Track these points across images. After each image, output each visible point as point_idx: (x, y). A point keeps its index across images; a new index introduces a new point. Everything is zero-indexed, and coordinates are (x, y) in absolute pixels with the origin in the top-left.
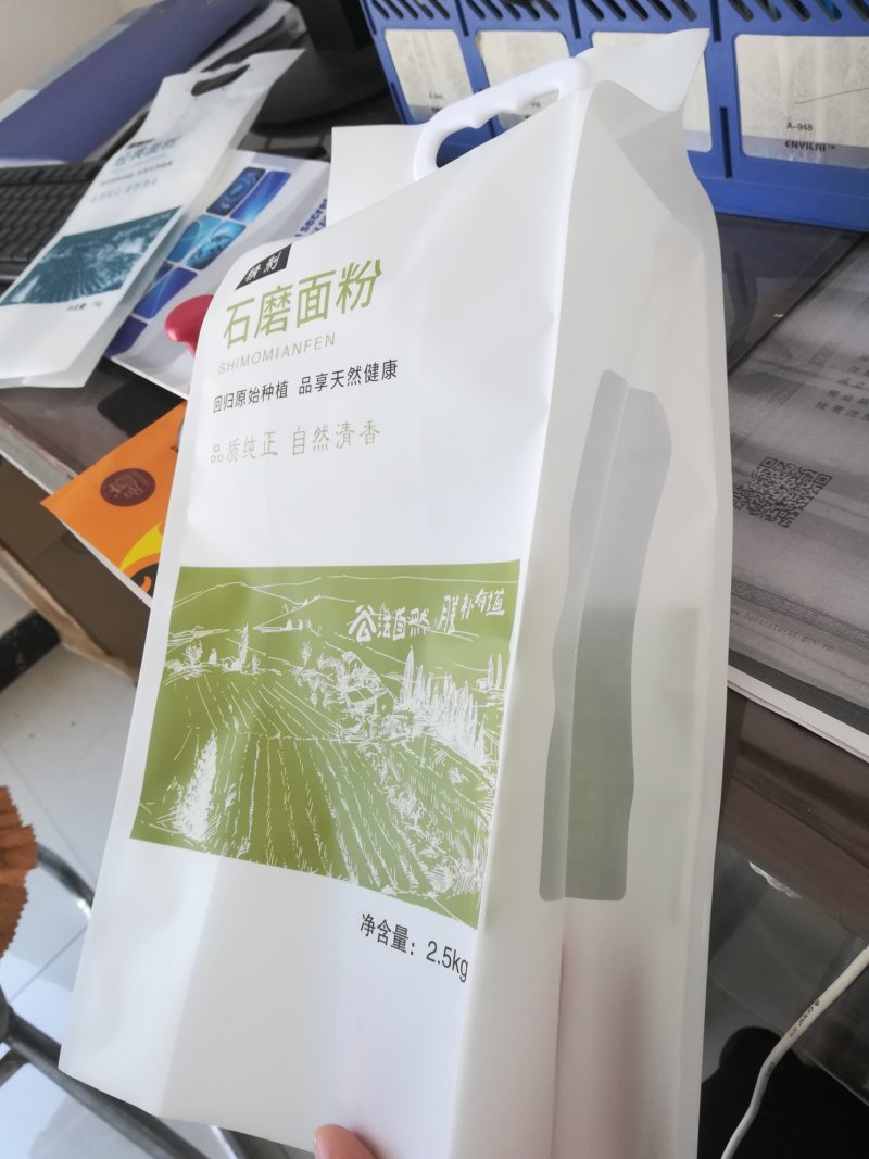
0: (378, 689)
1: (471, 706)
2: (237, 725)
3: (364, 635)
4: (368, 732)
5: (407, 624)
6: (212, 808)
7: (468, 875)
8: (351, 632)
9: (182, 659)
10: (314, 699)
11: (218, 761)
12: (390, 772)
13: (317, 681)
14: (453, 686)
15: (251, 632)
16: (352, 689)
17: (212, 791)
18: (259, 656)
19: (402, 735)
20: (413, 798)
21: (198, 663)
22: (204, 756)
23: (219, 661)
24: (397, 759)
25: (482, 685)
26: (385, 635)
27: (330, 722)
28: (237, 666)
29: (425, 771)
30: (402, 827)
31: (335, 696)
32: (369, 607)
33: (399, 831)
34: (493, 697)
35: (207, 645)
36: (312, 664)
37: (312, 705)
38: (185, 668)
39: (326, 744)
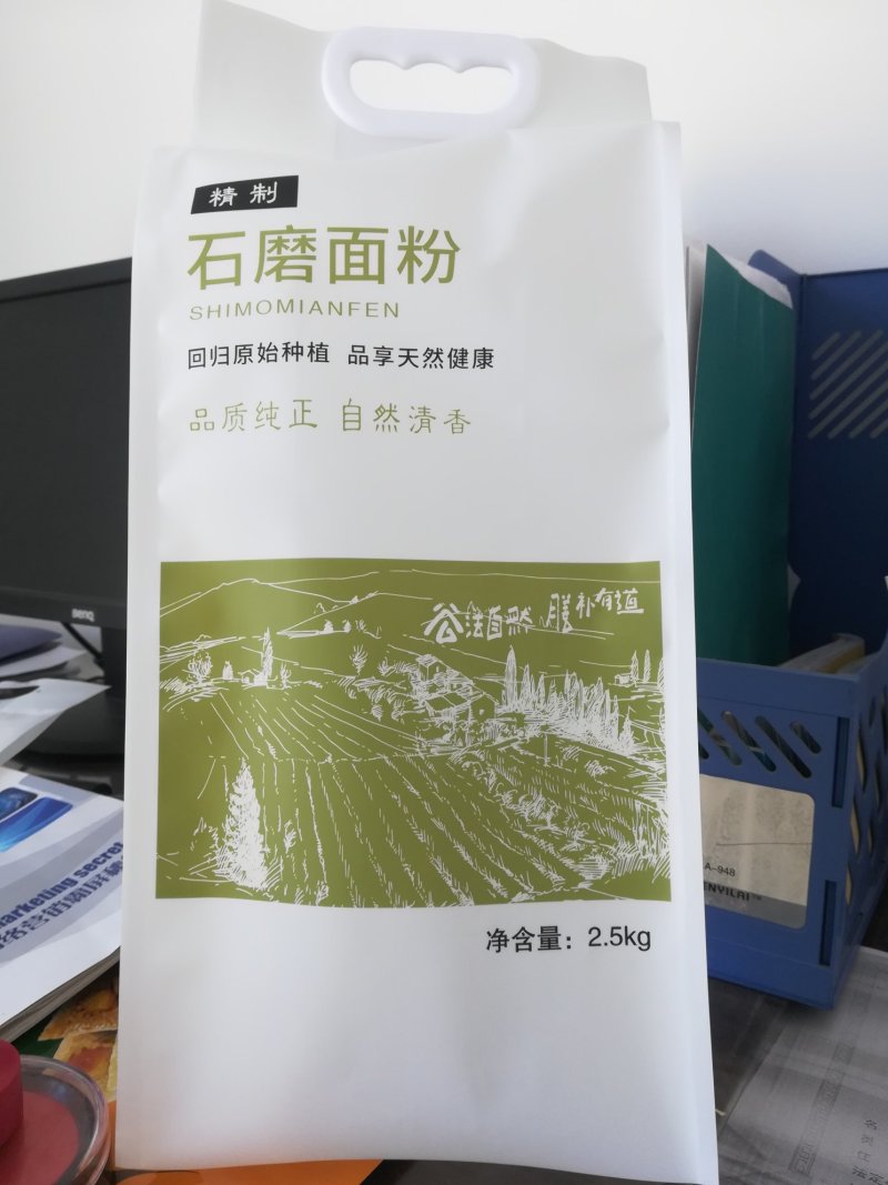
0: (471, 693)
1: (608, 700)
2: (272, 752)
3: (445, 635)
4: (463, 740)
5: (504, 624)
6: (268, 850)
7: (629, 856)
8: (427, 632)
9: (184, 677)
10: (376, 712)
11: (258, 795)
12: (500, 778)
13: (380, 690)
14: (577, 685)
15: (273, 637)
16: (435, 695)
17: (261, 831)
18: (290, 667)
19: (511, 737)
20: (541, 798)
21: (208, 680)
22: (236, 790)
23: (235, 675)
24: (508, 764)
25: (623, 680)
26: (476, 635)
27: (406, 736)
28: (261, 680)
29: (553, 771)
30: (530, 831)
31: (411, 705)
32: (452, 605)
33: (525, 835)
34: (640, 690)
35: (218, 657)
36: (372, 670)
37: (375, 719)
38: (190, 687)
39: (399, 762)
